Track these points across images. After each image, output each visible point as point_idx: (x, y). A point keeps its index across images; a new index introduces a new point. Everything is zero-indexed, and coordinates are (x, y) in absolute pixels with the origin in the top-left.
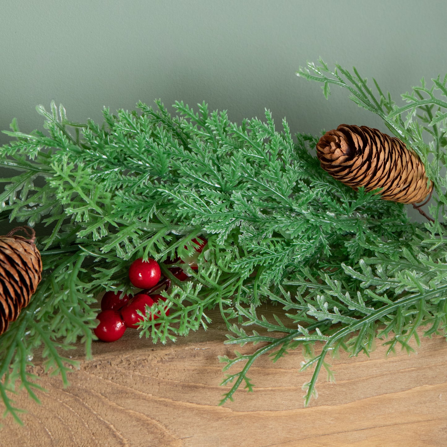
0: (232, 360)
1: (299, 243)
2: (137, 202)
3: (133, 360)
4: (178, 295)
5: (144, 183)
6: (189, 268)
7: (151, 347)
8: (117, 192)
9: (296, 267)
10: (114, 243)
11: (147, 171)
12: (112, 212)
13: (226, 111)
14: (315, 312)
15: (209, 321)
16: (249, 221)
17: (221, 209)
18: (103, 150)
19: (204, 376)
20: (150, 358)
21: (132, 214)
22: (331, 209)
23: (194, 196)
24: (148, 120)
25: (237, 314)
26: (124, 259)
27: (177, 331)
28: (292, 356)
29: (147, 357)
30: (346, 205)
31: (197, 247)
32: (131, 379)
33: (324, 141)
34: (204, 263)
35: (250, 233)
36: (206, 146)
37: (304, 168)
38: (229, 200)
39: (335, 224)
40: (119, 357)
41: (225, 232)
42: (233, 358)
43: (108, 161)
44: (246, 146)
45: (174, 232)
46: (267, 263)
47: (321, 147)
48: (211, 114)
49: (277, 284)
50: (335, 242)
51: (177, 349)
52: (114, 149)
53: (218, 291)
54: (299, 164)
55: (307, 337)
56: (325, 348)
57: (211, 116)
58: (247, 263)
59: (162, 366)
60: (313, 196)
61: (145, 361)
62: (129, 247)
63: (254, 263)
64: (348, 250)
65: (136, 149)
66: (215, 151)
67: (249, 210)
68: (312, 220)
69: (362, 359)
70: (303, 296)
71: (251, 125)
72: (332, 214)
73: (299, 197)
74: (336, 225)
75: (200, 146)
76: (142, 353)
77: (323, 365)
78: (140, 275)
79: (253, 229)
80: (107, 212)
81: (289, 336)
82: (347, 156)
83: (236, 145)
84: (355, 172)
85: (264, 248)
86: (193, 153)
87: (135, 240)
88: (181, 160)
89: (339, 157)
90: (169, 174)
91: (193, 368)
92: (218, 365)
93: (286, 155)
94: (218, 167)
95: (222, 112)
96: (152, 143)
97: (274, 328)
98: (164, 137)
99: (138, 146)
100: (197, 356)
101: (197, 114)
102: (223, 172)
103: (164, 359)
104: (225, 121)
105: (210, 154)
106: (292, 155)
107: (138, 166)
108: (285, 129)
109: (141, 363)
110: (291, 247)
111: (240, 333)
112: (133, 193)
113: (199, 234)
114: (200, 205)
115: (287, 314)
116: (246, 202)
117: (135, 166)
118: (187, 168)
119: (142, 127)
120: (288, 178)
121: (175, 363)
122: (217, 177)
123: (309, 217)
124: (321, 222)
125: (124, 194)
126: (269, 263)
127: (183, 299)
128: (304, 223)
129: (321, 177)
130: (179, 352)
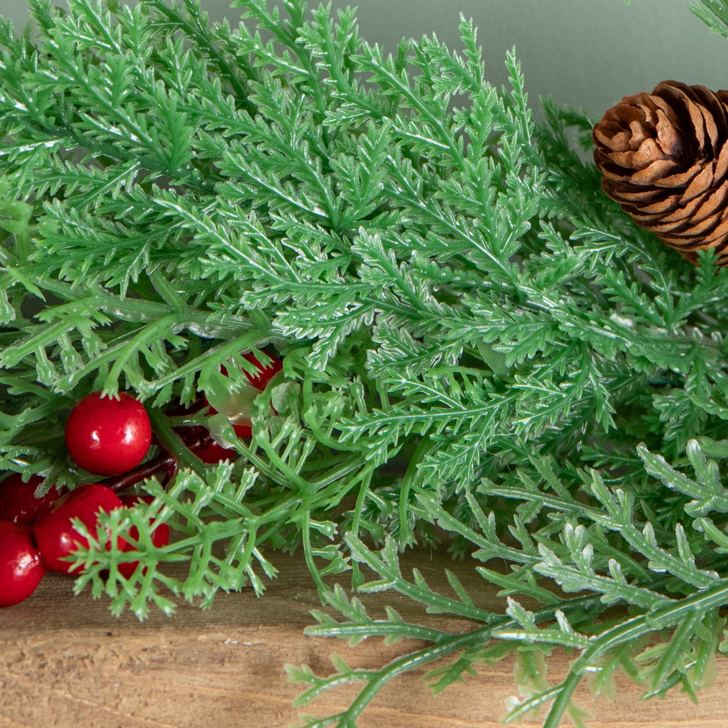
0: (323, 679)
1: (529, 386)
2: (100, 237)
3: (53, 656)
4: (189, 495)
5: (123, 188)
6: (228, 426)
7: (106, 627)
8: (46, 205)
9: (519, 455)
10: (30, 345)
11: (132, 156)
12: (31, 258)
13: (355, 9)
14: (557, 568)
15: (270, 571)
16: (399, 314)
17: (323, 274)
18: (18, 87)
19: (245, 718)
20: (101, 653)
21: (85, 267)
22: (624, 309)
23: (252, 230)
24: (146, 19)
25: (350, 563)
26: (57, 391)
27: (180, 588)
28: (489, 686)
29: (91, 651)
30: (666, 301)
31: (254, 371)
32: (43, 707)
33: (615, 120)
34: (269, 417)
35: (398, 347)
36: (296, 102)
37: (558, 189)
38: (347, 253)
39: (629, 344)
40: (15, 644)
41: (331, 338)
42: (327, 675)
43: (29, 119)
44: (404, 110)
45: (194, 328)
46: (439, 431)
47: (604, 134)
48: (313, 11)
49: (463, 492)
50: (630, 398)
51: (174, 637)
52: (47, 86)
53: (300, 496)
54: (543, 176)
55: (528, 632)
56: (578, 666)
57: (311, 18)
58: (385, 426)
59: (130, 679)
60: (574, 264)
61: (87, 662)
62: (70, 358)
63: (403, 425)
64: (663, 418)
65: (107, 90)
66: (318, 118)
67: (401, 287)
68: (568, 324)
69: (678, 714)
70: (530, 528)
71: (419, 54)
72: (627, 322)
73: (539, 264)
74: (633, 346)
75: (279, 102)
76: (79, 640)
77: (567, 713)
78: (95, 436)
79: (407, 339)
80: (18, 257)
81: (484, 629)
82: (671, 163)
83: (376, 107)
84: (691, 207)
85: (434, 391)
86: (259, 119)
87: (88, 340)
88: (226, 134)
89: (652, 162)
90: (192, 169)
91: (215, 693)
92: (284, 692)
93: (510, 148)
94: (325, 163)
95: (344, 10)
96: (150, 82)
97: (445, 606)
98: (186, 69)
99: (112, 84)
100: (229, 662)
101: (276, 9)
102: (335, 175)
103: (138, 662)
104: (350, 36)
105: (305, 126)
106: (526, 151)
107: (109, 141)
108: (511, 79)
109: (74, 667)
110: (508, 396)
111: (352, 609)
112: (91, 211)
113: (265, 341)
114: (268, 256)
115: (481, 570)
116: (394, 261)
117: (100, 138)
118: (239, 155)
119: (126, 37)
120: (510, 207)
121: (166, 675)
122: (320, 188)
123: (559, 315)
124: (591, 332)
125: (67, 211)
126: (444, 433)
127: (204, 505)
128: (545, 329)
129: (602, 219)
130: (182, 647)
